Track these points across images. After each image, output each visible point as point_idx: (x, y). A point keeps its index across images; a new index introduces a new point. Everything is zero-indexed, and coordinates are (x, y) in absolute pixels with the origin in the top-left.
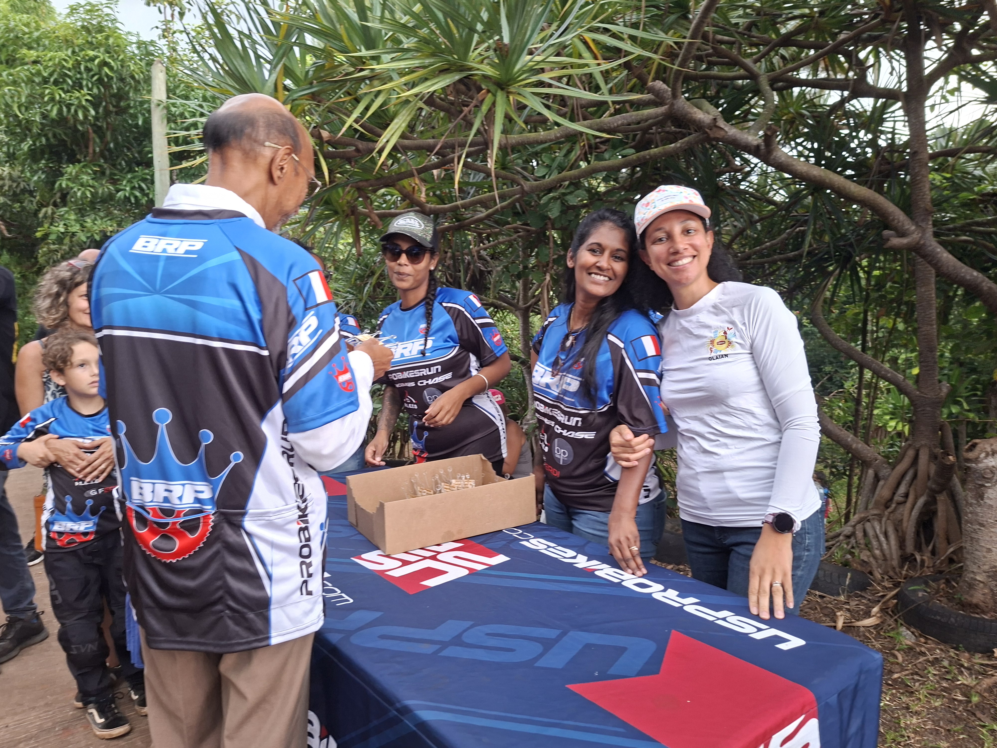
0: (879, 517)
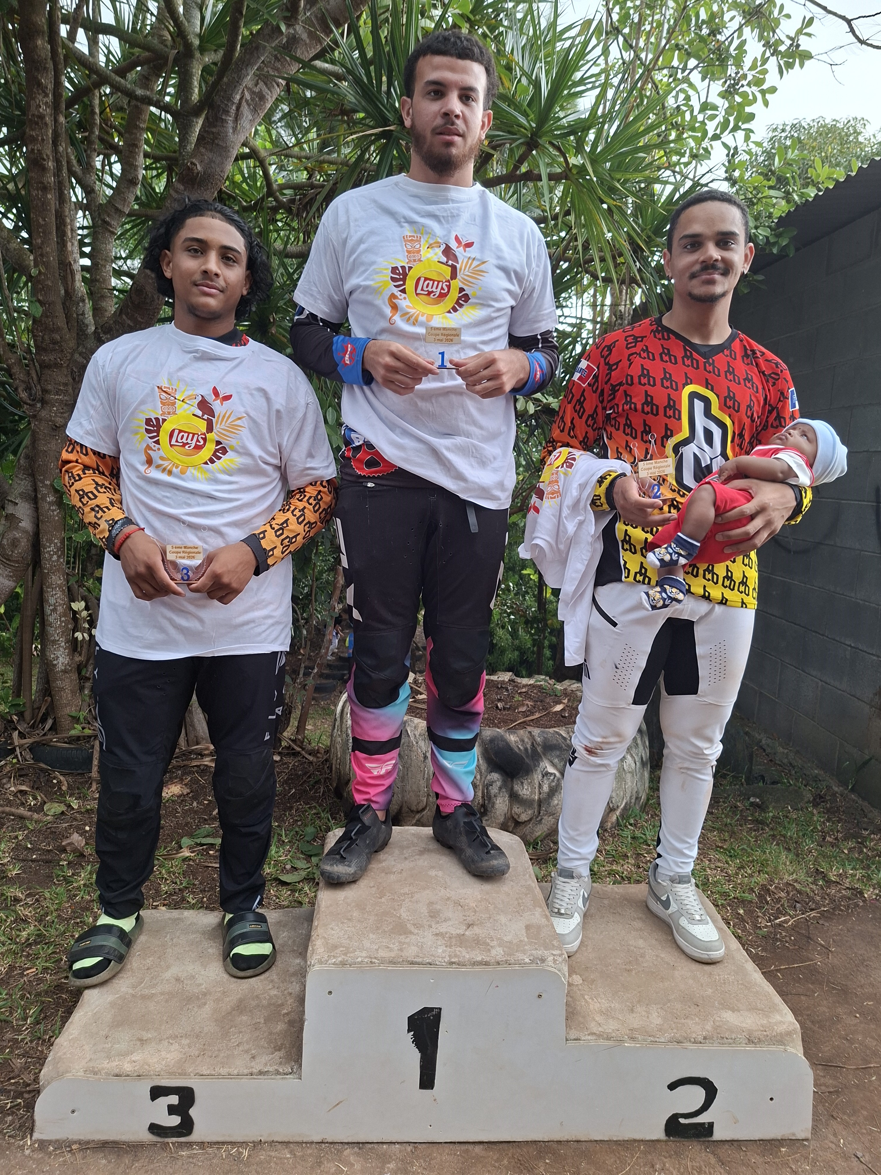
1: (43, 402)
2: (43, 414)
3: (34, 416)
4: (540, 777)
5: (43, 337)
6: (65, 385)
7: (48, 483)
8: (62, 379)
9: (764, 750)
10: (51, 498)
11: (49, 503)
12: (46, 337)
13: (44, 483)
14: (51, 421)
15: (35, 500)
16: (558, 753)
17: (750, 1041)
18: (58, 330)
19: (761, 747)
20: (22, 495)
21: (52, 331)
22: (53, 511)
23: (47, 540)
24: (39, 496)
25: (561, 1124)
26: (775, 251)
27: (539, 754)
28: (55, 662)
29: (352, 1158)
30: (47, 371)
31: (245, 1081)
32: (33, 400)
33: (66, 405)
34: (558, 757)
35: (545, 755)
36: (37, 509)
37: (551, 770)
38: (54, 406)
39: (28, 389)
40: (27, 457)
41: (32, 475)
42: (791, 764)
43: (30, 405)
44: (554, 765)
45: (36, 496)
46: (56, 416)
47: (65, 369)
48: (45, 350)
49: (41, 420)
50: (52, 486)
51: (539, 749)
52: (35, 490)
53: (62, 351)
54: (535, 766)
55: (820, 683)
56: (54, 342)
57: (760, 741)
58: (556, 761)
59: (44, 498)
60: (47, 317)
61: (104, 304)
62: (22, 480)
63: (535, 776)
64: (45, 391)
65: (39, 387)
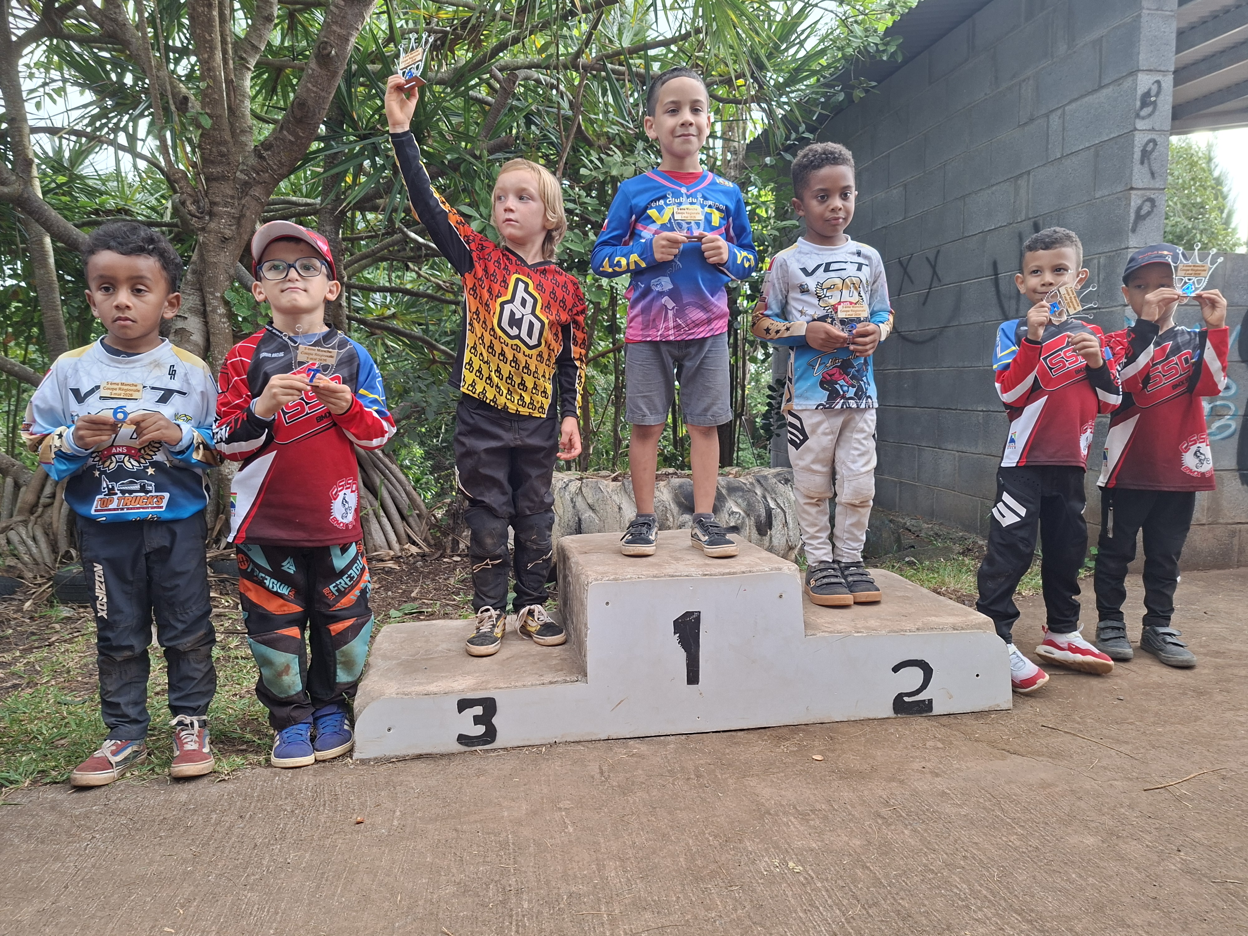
0: (25, 523)
1: (211, 214)
2: (213, 225)
3: (203, 229)
4: (727, 516)
5: (211, 150)
6: (232, 197)
7: (218, 295)
8: (230, 192)
9: (910, 531)
10: (221, 310)
11: (220, 315)
12: (214, 149)
13: (214, 295)
14: (220, 233)
15: (204, 314)
16: (741, 494)
17: (954, 629)
18: (225, 143)
19: (907, 529)
20: (190, 310)
21: (220, 144)
22: (224, 323)
23: (219, 352)
24: (209, 309)
25: (807, 709)
26: (885, 58)
27: (723, 495)
28: (230, 477)
29: (637, 746)
30: (215, 184)
31: (538, 687)
32: (202, 213)
33: (233, 218)
34: (741, 497)
35: (729, 495)
36: (206, 323)
37: (736, 509)
38: (222, 218)
39: (196, 202)
40: (194, 272)
41: (201, 290)
42: (937, 534)
43: (198, 218)
44: (738, 505)
45: (205, 310)
46: (225, 228)
47: (231, 182)
48: (212, 162)
49: (210, 232)
50: (223, 297)
51: (724, 492)
52: (204, 305)
53: (229, 164)
54: (722, 506)
55: (957, 454)
56: (223, 155)
57: (905, 523)
58: (740, 501)
59: (214, 311)
60: (215, 129)
61: (244, 139)
62: (189, 295)
63: (722, 515)
64: (213, 204)
65: (206, 200)
